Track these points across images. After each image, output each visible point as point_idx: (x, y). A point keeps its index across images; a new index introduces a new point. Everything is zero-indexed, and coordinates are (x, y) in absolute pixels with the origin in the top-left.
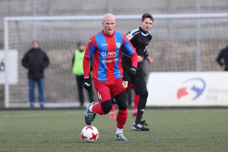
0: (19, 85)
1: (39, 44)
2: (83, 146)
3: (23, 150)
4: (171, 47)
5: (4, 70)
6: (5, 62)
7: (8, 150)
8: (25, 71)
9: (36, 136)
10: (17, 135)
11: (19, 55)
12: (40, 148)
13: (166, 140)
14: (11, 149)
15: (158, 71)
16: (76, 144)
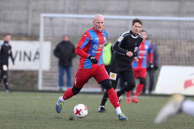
0: (51, 72)
1: (69, 37)
2: (102, 125)
3: (52, 126)
4: (181, 45)
5: (38, 58)
6: (40, 51)
7: (39, 125)
8: (57, 60)
9: (63, 115)
10: (47, 113)
11: (52, 46)
12: (66, 125)
13: (173, 123)
14: (42, 125)
15: (169, 64)
16: (97, 123)
